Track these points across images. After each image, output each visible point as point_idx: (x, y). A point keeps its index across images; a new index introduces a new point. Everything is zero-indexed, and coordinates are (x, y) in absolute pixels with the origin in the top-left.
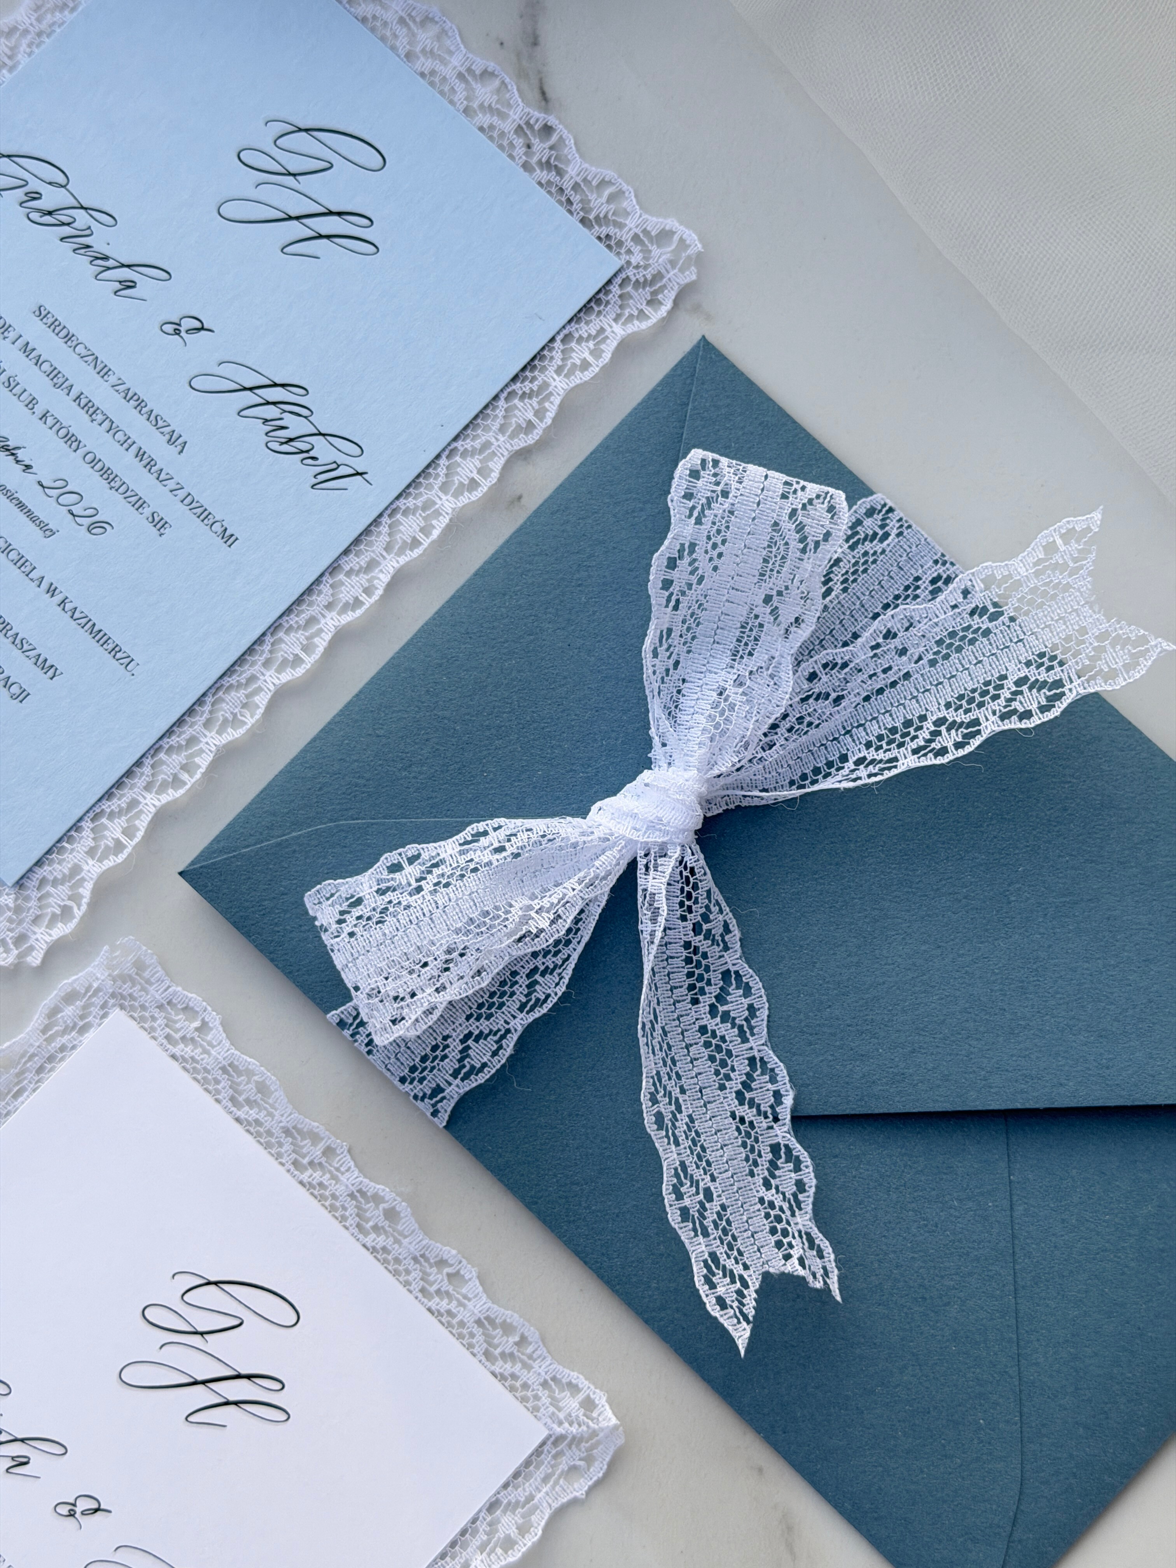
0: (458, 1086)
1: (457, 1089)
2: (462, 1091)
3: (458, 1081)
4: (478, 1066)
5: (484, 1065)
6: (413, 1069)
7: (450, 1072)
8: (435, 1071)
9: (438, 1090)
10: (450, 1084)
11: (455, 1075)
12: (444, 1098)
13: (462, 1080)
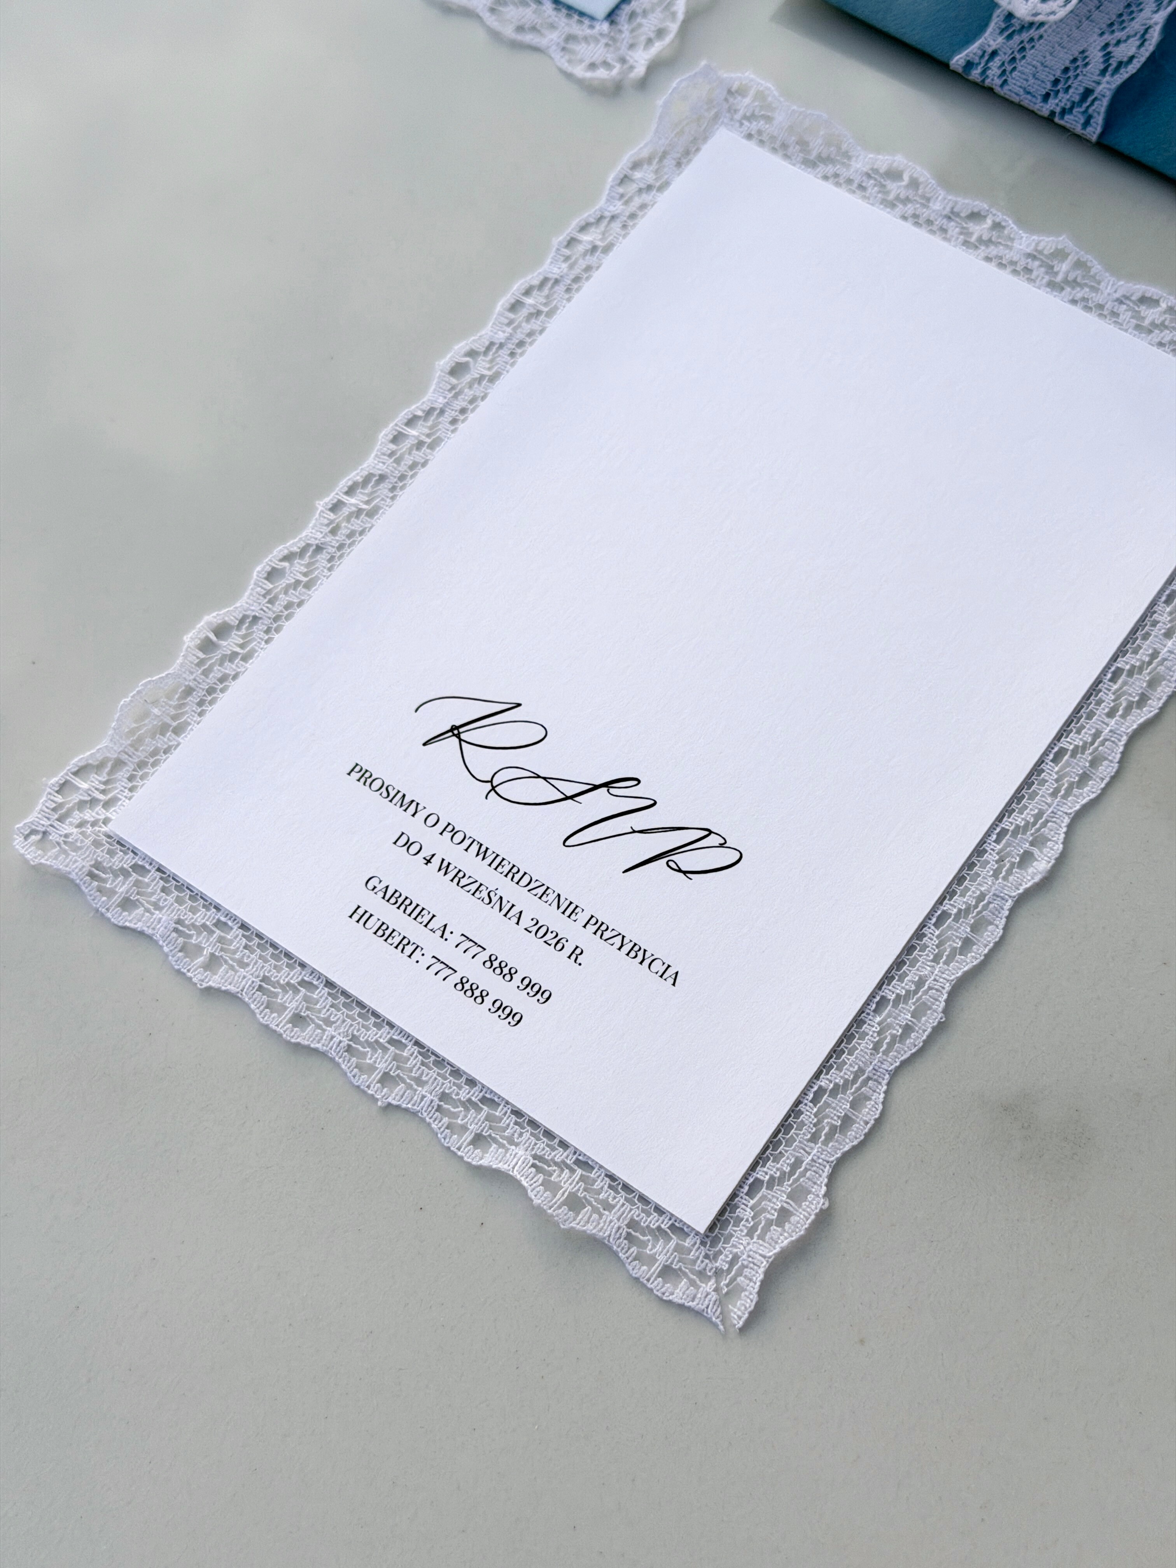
0: (1108, 83)
1: (1108, 86)
2: (1114, 86)
3: (1107, 78)
4: (1125, 59)
5: (1132, 58)
6: (1056, 82)
7: (1098, 72)
8: (1080, 78)
9: (1088, 92)
10: (1099, 83)
11: (1103, 72)
12: (1095, 99)
13: (1112, 75)
